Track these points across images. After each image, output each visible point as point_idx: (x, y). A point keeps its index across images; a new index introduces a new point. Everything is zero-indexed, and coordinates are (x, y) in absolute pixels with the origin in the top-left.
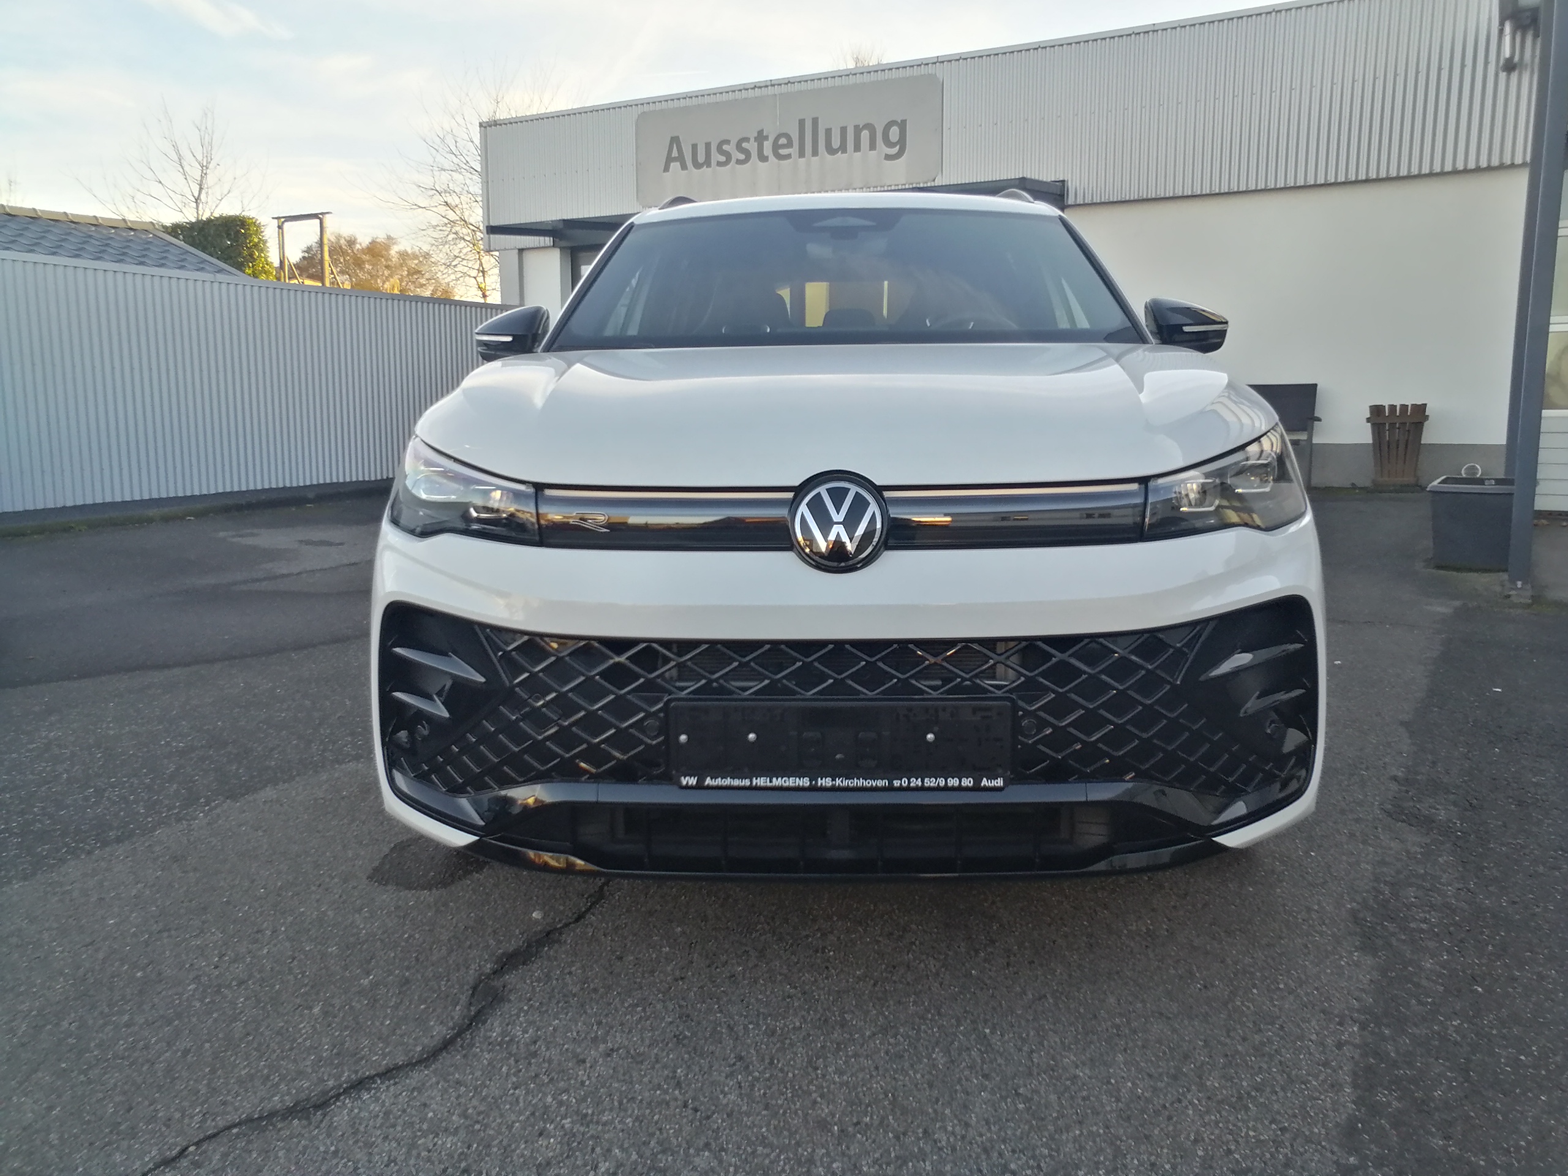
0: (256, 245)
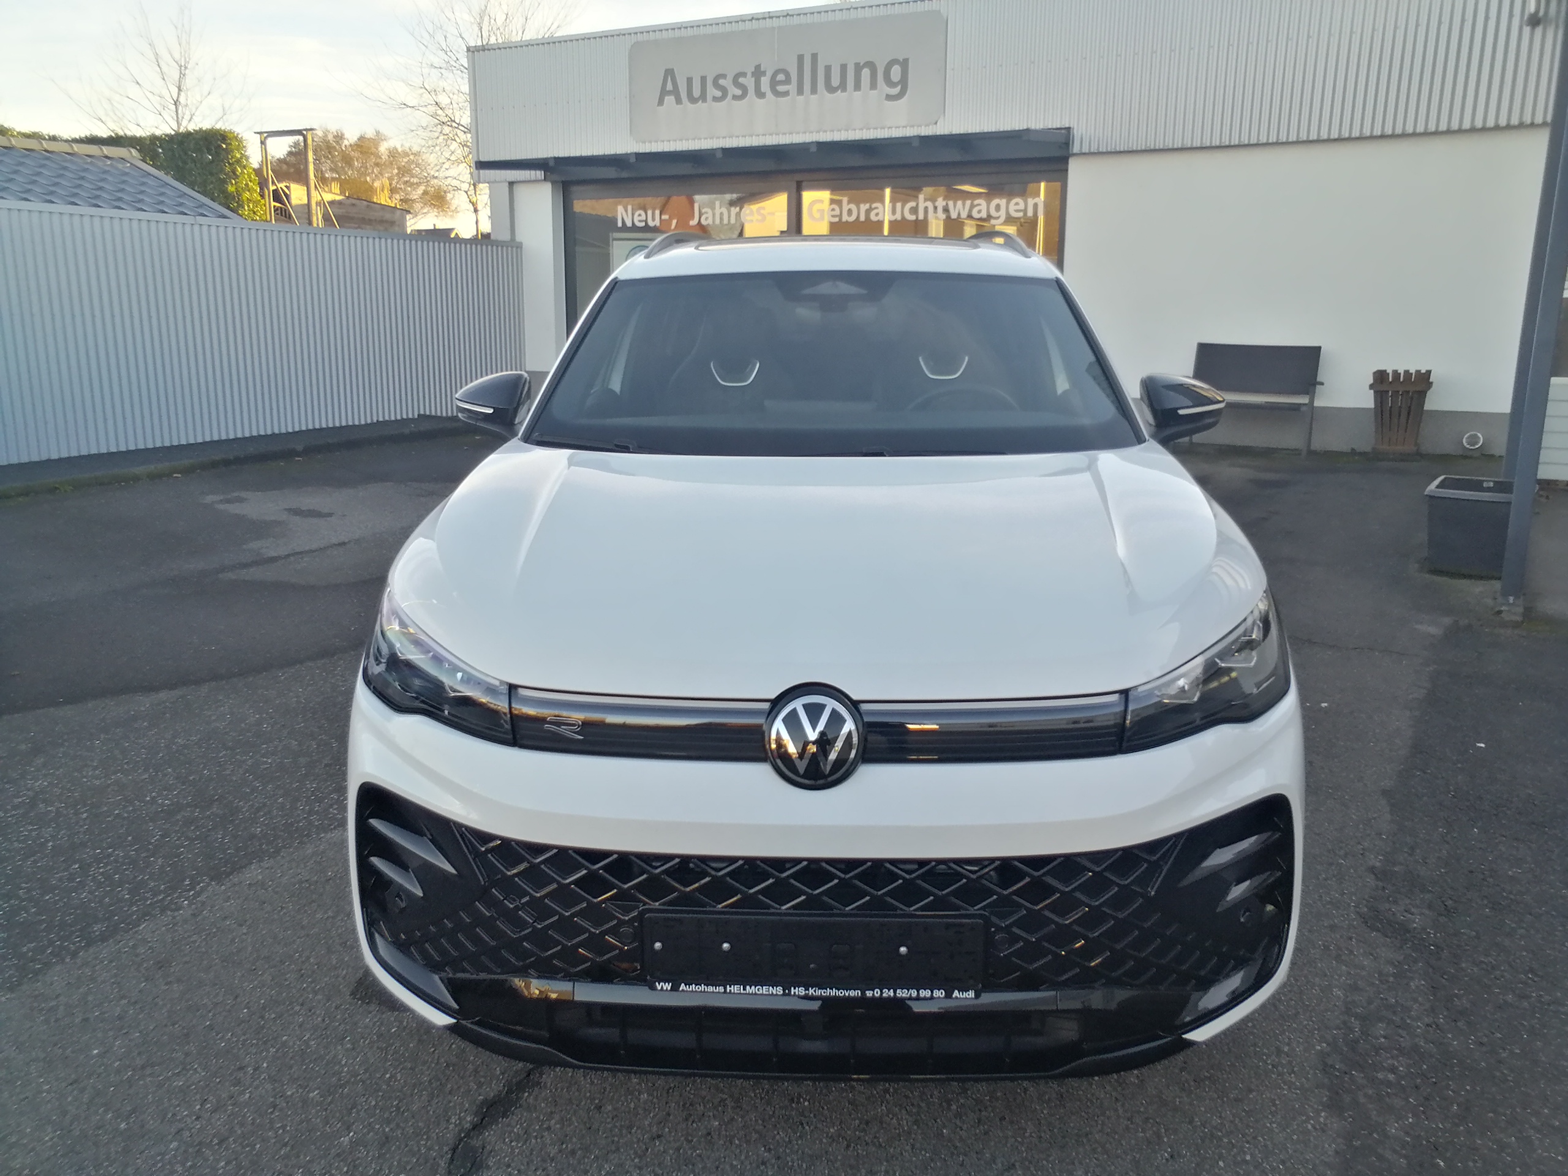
0: (238, 161)
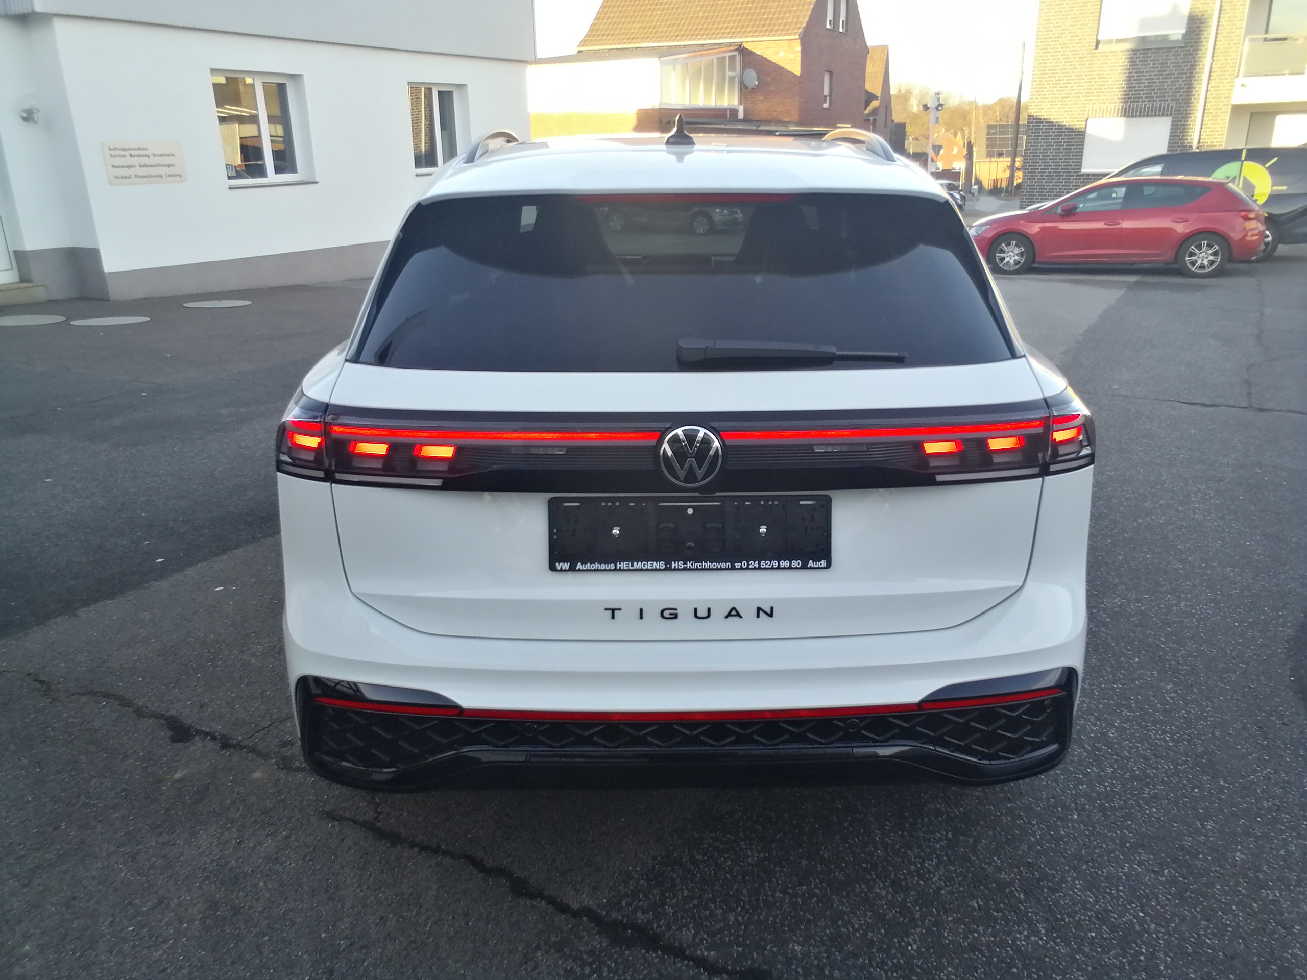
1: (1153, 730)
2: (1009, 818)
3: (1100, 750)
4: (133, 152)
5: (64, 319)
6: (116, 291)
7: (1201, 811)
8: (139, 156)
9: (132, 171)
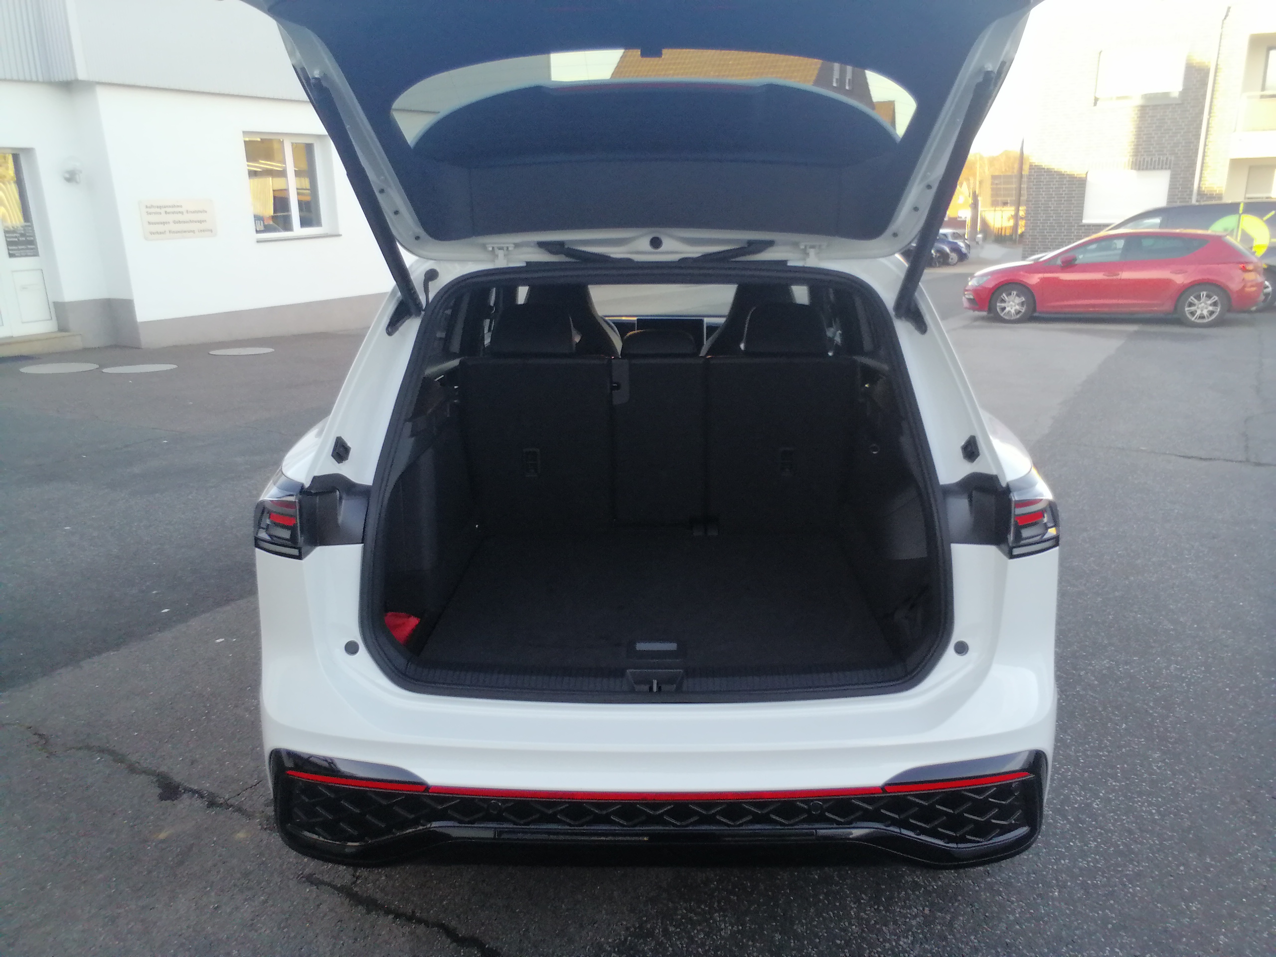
1: (1139, 801)
2: (988, 895)
3: (1083, 822)
4: (168, 210)
5: (96, 366)
6: (147, 340)
7: (1186, 890)
8: (173, 213)
9: (166, 228)
